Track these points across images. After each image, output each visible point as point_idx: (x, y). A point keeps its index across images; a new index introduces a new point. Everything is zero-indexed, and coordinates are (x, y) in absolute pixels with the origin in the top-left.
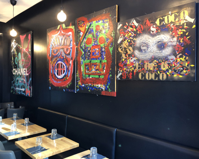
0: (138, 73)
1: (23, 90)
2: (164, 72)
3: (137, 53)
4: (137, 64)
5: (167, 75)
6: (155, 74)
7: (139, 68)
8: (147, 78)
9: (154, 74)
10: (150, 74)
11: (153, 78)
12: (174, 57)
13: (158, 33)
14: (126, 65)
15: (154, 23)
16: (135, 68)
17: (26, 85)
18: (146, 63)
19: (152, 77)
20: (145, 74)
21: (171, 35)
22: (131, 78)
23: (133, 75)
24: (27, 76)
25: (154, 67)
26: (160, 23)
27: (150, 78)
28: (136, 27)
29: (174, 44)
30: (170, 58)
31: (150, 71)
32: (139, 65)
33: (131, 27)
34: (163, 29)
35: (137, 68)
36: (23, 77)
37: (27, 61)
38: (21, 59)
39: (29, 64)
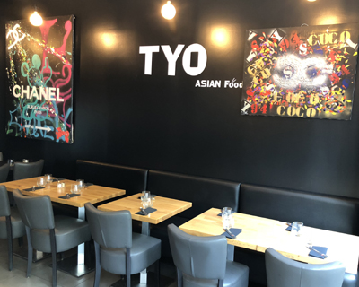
0: (275, 106)
1: (48, 129)
2: (314, 106)
3: (276, 77)
4: (275, 94)
5: (317, 111)
6: (301, 109)
7: (278, 99)
8: (289, 113)
9: (298, 109)
10: (294, 109)
11: (298, 114)
12: (327, 89)
13: (309, 55)
14: (258, 93)
15: (305, 40)
16: (272, 99)
17: (57, 120)
18: (289, 94)
19: (296, 112)
20: (287, 108)
21: (327, 60)
22: (264, 112)
23: (268, 108)
24: (62, 103)
25: (300, 100)
26: (314, 42)
27: (293, 114)
28: (278, 42)
29: (330, 72)
30: (322, 89)
31: (294, 104)
32: (279, 95)
33: (271, 39)
34: (317, 50)
35: (275, 99)
36: (48, 104)
37: (59, 73)
38: (40, 68)
39: (67, 81)
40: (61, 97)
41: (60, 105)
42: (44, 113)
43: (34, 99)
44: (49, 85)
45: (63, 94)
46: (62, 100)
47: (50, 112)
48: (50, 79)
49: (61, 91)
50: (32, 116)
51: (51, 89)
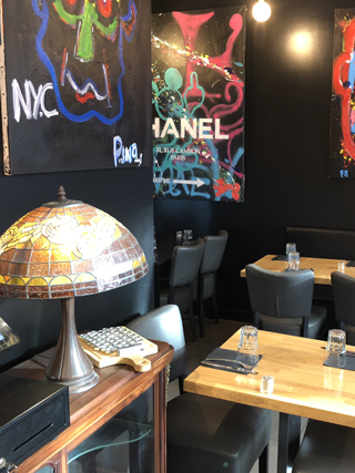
1: (199, 182)
17: (216, 167)
24: (225, 141)
36: (198, 144)
37: (218, 96)
38: (182, 90)
39: (235, 107)
40: (222, 132)
41: (221, 145)
42: (190, 158)
43: (170, 137)
44: (200, 114)
45: (227, 128)
46: (226, 137)
47: (201, 157)
48: (200, 105)
49: (222, 123)
50: (166, 165)
51: (202, 120)
